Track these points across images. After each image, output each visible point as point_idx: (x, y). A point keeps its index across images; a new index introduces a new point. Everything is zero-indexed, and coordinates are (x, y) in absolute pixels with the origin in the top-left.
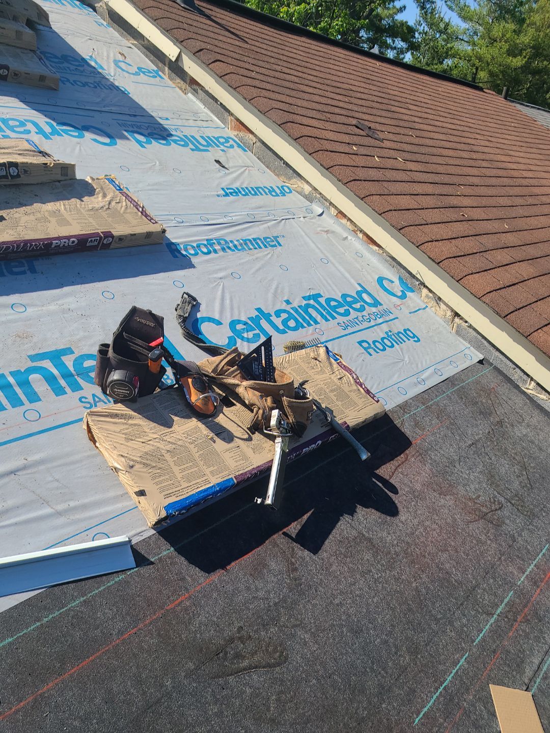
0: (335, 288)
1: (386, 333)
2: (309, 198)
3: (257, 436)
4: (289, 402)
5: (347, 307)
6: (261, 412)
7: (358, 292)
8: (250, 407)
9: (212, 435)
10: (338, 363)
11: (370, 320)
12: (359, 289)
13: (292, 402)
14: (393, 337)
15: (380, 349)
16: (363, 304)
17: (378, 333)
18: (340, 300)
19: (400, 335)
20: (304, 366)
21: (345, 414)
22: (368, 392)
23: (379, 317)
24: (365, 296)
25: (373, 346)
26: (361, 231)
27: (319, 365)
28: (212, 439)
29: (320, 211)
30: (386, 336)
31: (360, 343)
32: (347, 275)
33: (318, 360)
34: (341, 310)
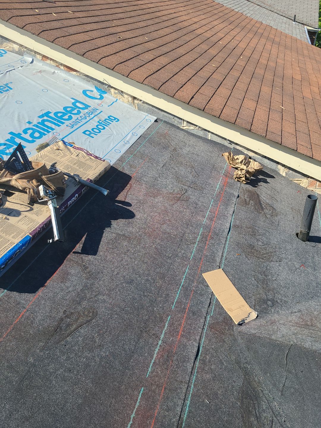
0: (58, 105)
1: (98, 122)
2: (20, 53)
3: (36, 206)
4: (47, 178)
5: (69, 115)
6: (31, 190)
7: (73, 104)
8: (23, 191)
9: (5, 216)
10: (73, 147)
11: (86, 118)
12: (73, 101)
13: (49, 177)
14: (103, 123)
15: (97, 133)
16: (78, 109)
17: (94, 123)
18: (64, 111)
19: (107, 120)
20: (52, 156)
21: (87, 174)
22: (96, 157)
23: (91, 114)
24: (78, 104)
25: (92, 132)
26: (62, 64)
27: (61, 152)
28: (6, 218)
29: (31, 60)
30: (99, 124)
31: (84, 133)
32: (63, 95)
33: (60, 150)
34: (66, 117)
